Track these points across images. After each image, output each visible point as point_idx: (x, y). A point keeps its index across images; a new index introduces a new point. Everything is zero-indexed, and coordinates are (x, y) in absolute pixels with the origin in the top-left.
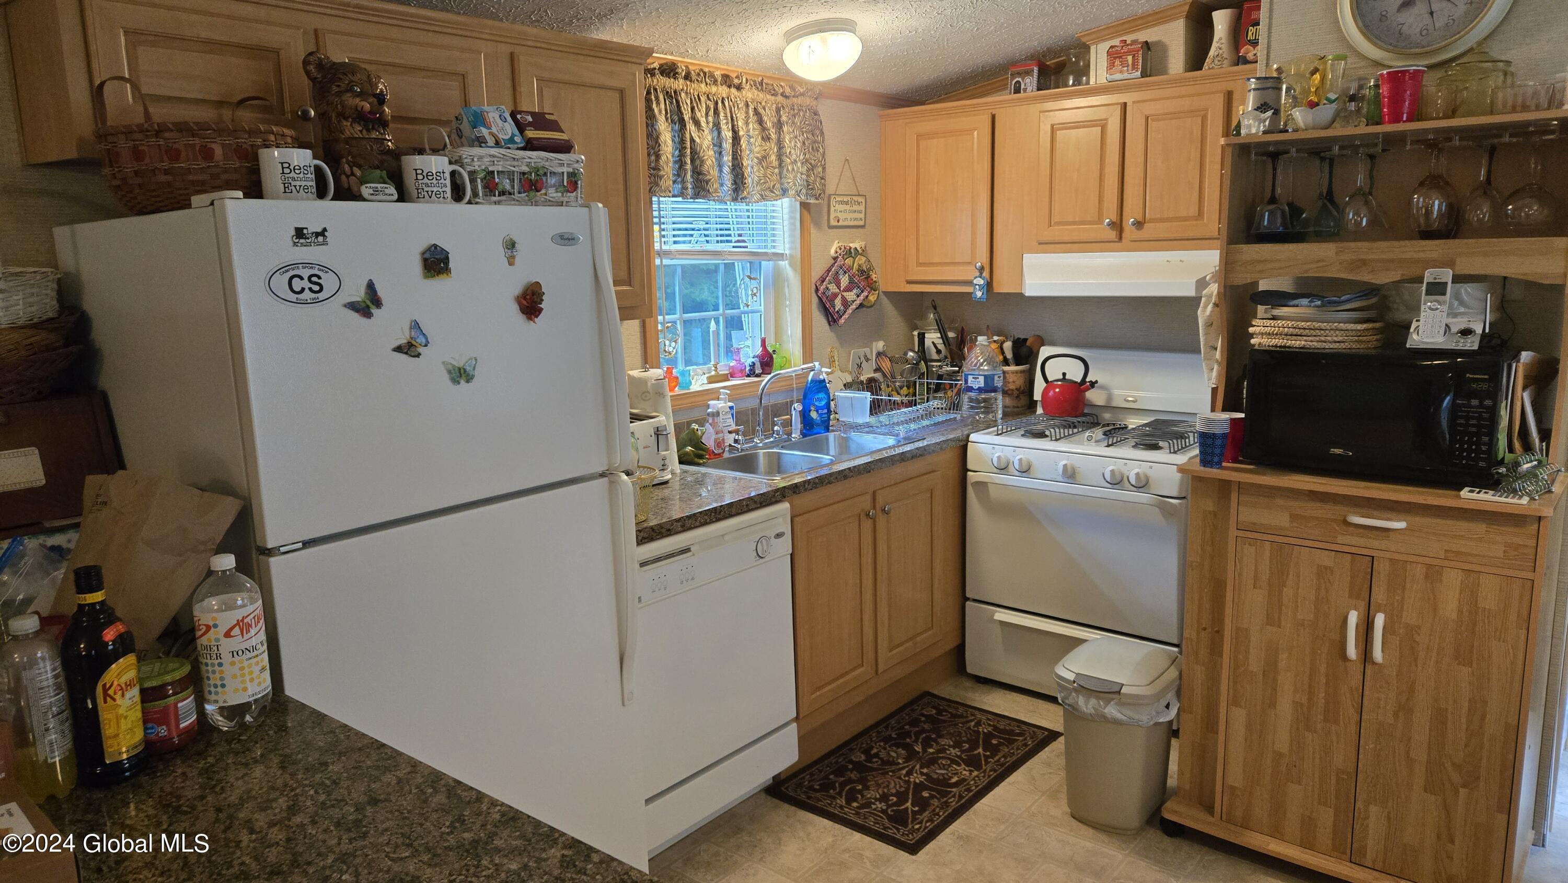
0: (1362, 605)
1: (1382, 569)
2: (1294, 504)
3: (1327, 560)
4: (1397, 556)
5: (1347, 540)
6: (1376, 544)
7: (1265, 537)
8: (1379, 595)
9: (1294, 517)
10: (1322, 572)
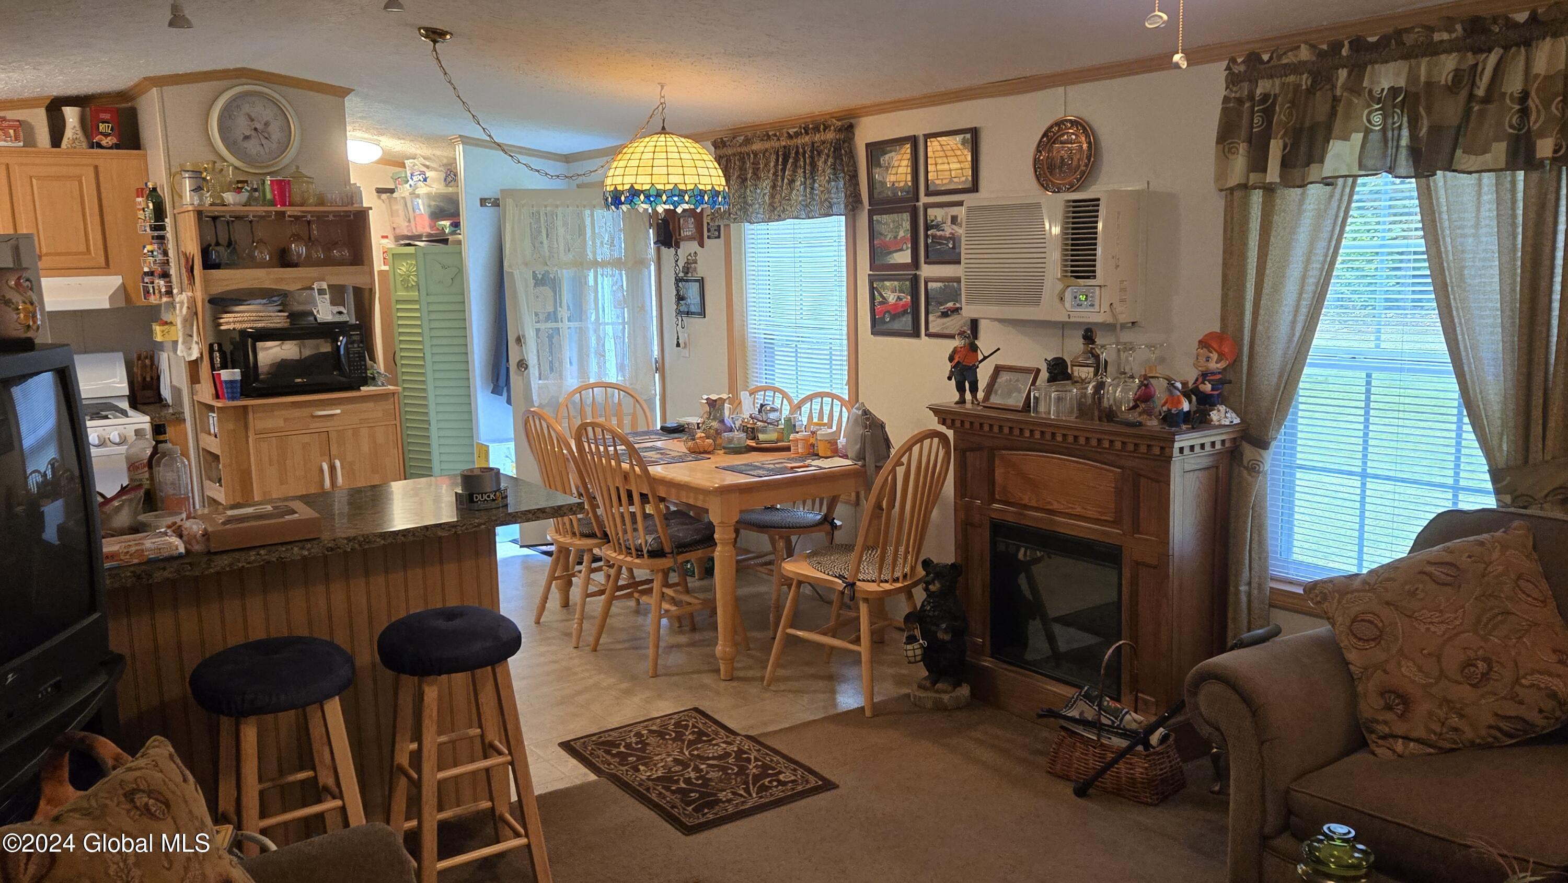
0: (327, 458)
1: (333, 436)
2: (283, 412)
3: (306, 439)
4: (340, 428)
5: (315, 426)
6: (329, 424)
7: (271, 435)
8: (334, 451)
9: (286, 420)
10: (305, 446)
